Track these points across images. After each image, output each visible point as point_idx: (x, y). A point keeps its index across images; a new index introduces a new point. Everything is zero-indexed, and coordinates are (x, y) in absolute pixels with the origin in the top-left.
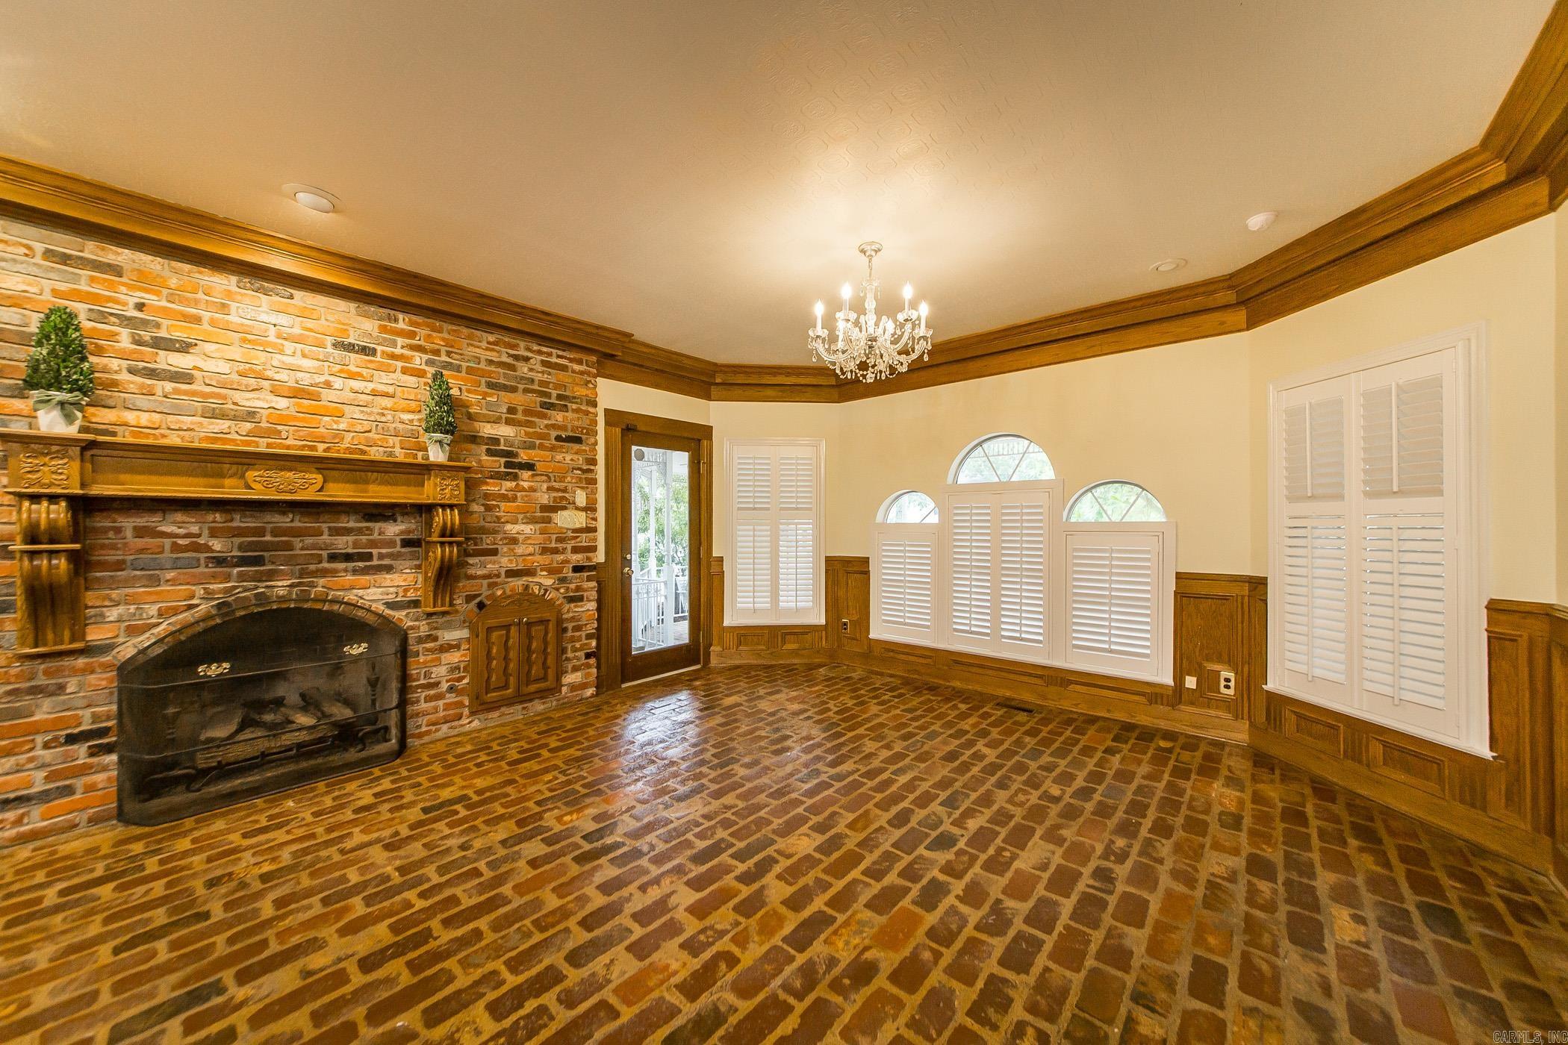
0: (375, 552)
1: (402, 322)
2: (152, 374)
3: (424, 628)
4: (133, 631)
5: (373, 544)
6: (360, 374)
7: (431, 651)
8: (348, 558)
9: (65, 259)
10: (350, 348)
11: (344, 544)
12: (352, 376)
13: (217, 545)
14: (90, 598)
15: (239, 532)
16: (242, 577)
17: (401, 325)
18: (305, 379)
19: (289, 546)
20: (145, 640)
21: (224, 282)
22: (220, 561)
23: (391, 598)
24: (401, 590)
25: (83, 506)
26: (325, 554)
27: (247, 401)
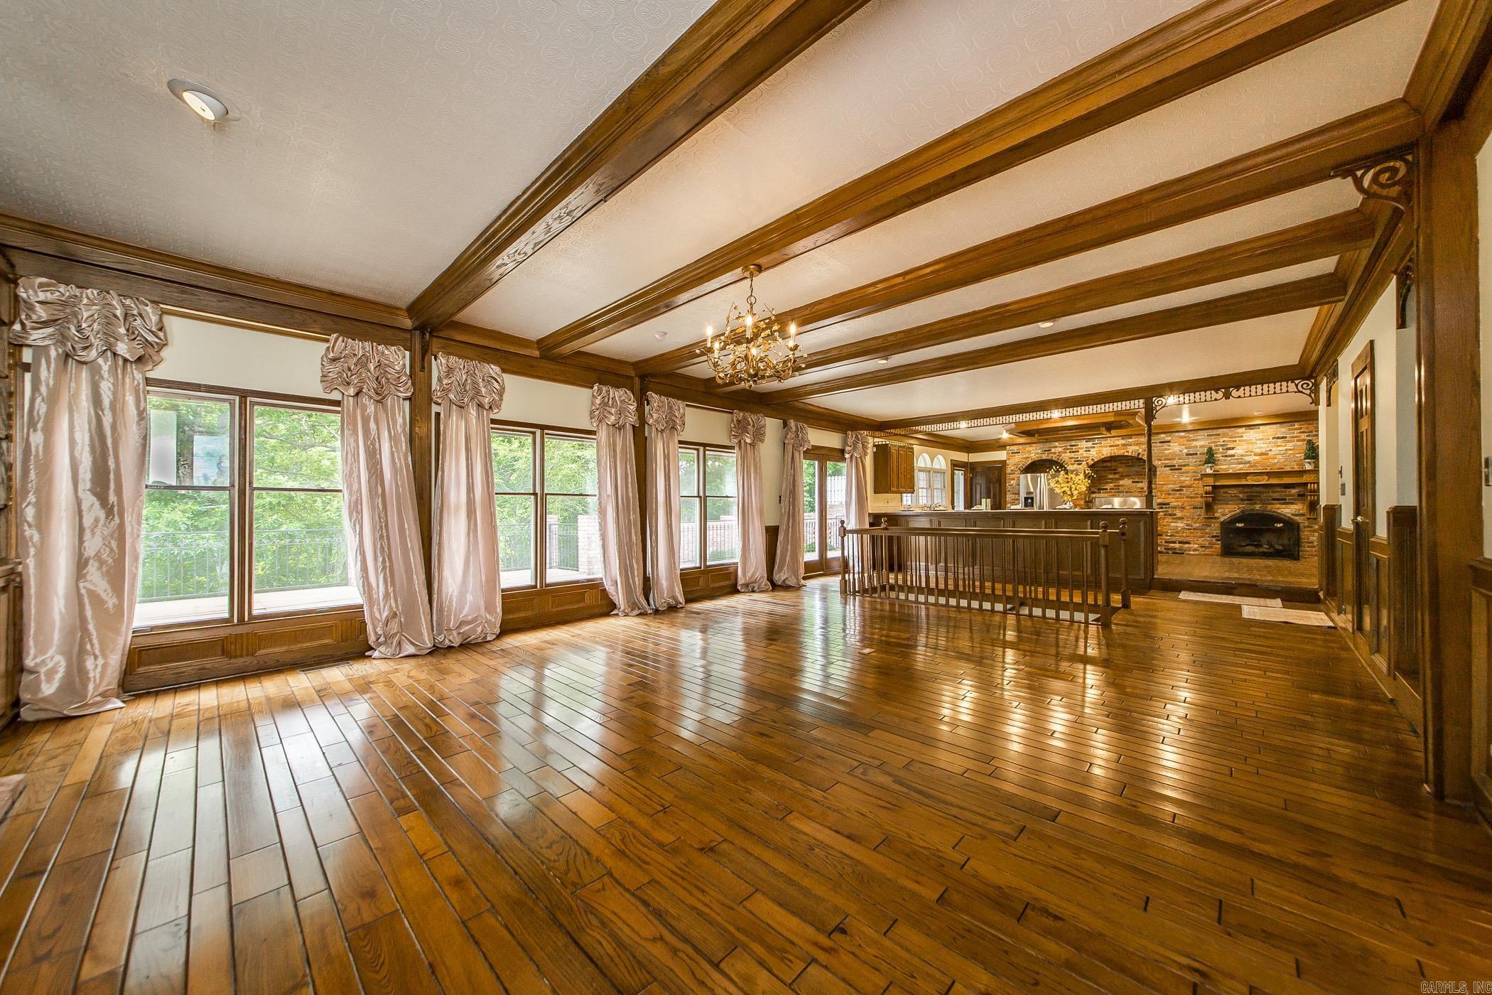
0: (1288, 498)
2: (1226, 456)
3: (1307, 523)
4: (1223, 515)
5: (1288, 496)
6: (1282, 445)
7: (1310, 531)
8: (1278, 500)
9: (1210, 435)
10: (1278, 438)
11: (1276, 495)
12: (1278, 446)
13: (1241, 496)
14: (1215, 507)
15: (1247, 493)
16: (1247, 504)
18: (1264, 450)
19: (1260, 496)
20: (1226, 517)
21: (1243, 430)
22: (1242, 500)
23: (1295, 513)
24: (1298, 511)
25: (1214, 487)
26: (1271, 499)
27: (1247, 459)
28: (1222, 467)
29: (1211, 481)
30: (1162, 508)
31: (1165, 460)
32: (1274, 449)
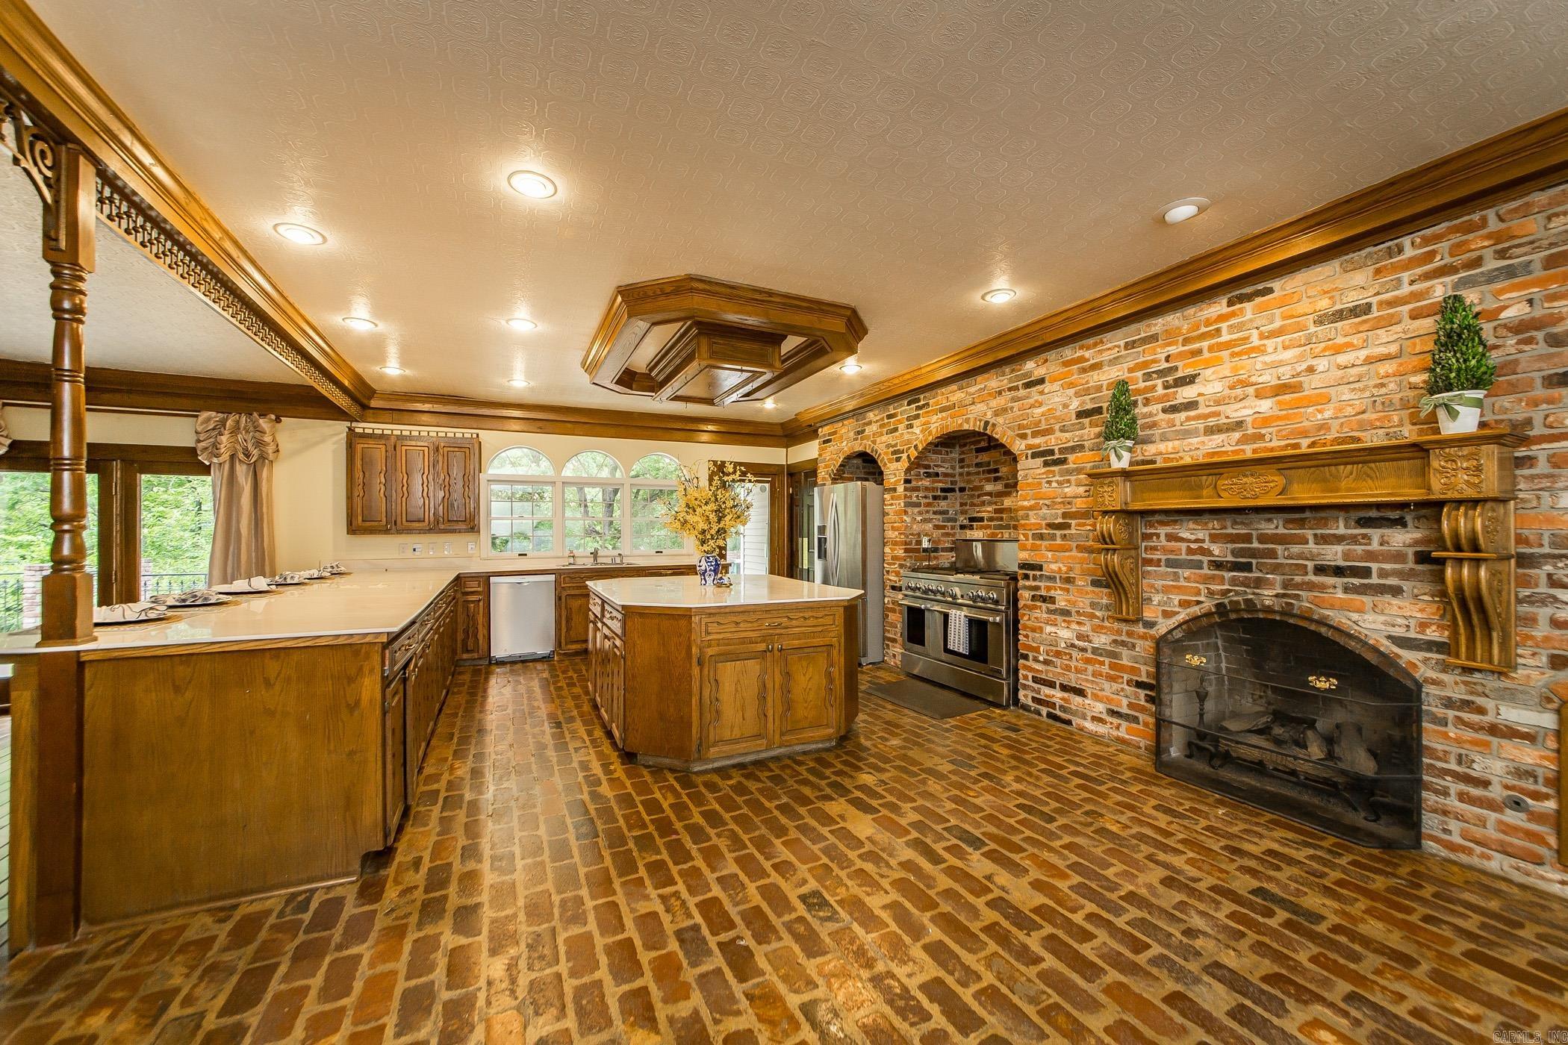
0: (1374, 567)
1: (1410, 247)
2: (1174, 409)
3: (1453, 687)
4: (1167, 615)
6: (1349, 345)
7: (1472, 726)
8: (1339, 571)
10: (1337, 315)
11: (1334, 555)
12: (1338, 350)
16: (1234, 581)
17: (1409, 252)
18: (1286, 373)
19: (1272, 554)
20: (1172, 623)
22: (1218, 565)
23: (1399, 632)
24: (1413, 623)
25: (1130, 515)
26: (1310, 565)
27: (1236, 412)
28: (1162, 447)
29: (1119, 495)
30: (1026, 577)
31: (1035, 435)
32: (1321, 364)
